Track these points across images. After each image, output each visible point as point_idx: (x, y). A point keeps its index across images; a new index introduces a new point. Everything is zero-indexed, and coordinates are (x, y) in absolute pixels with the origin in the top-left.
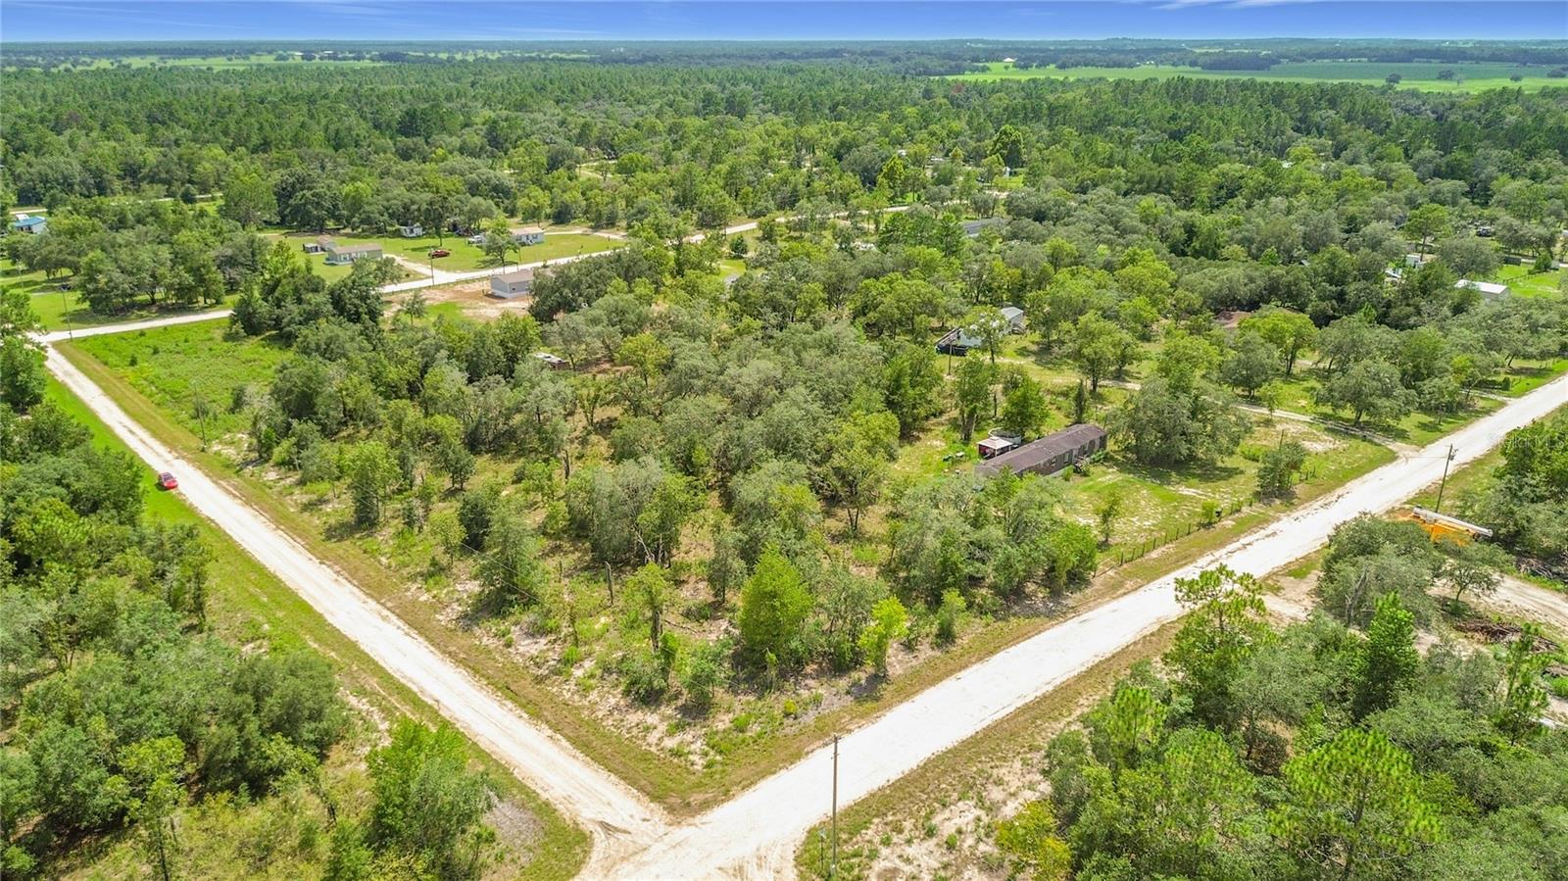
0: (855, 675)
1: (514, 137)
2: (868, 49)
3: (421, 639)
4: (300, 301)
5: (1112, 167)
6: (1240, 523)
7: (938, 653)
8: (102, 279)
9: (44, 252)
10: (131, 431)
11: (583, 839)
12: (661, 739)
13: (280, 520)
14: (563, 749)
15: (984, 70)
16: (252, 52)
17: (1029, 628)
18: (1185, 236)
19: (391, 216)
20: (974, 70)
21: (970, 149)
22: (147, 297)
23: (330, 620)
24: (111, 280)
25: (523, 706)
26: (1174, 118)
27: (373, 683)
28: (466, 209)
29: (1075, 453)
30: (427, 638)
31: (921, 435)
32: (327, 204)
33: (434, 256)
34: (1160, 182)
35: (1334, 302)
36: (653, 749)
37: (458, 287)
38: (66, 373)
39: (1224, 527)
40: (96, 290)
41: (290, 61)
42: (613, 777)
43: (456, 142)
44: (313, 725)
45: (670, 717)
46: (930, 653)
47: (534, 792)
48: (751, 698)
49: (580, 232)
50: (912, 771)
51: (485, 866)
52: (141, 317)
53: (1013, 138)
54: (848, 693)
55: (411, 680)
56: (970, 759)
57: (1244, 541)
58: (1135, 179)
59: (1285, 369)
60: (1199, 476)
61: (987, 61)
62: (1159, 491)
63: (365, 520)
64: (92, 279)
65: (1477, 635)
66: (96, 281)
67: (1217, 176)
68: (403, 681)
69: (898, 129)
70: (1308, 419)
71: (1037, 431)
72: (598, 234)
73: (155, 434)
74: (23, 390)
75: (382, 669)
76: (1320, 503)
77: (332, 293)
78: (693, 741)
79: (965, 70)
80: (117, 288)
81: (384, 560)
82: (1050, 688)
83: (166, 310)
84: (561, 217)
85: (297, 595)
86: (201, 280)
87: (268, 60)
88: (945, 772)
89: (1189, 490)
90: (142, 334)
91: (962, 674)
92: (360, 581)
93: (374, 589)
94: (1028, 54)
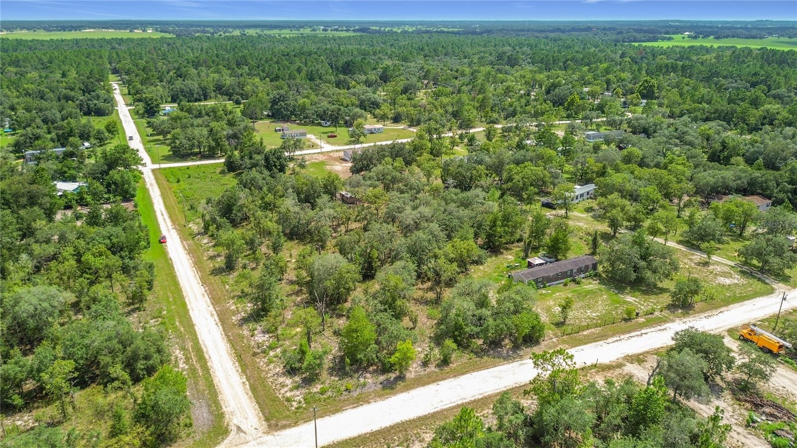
0: (390, 375)
1: (394, 75)
2: (607, 26)
3: (221, 327)
4: (251, 158)
5: (700, 103)
6: (648, 321)
7: (437, 370)
8: (178, 142)
9: (162, 127)
10: (162, 214)
11: (226, 432)
12: (286, 392)
13: (198, 264)
14: (245, 389)
15: (670, 39)
16: (302, 27)
17: (490, 364)
18: (721, 148)
19: (318, 116)
20: (663, 39)
21: (627, 88)
22: (198, 150)
23: (191, 313)
24: (181, 143)
25: (241, 366)
26: (755, 74)
27: (189, 345)
28: (351, 114)
29: (574, 271)
30: (223, 328)
31: (505, 252)
32: (291, 109)
33: (329, 137)
34: (727, 113)
35: (789, 194)
36: (280, 396)
37: (332, 154)
38: (151, 185)
39: (637, 322)
40: (175, 147)
41: (318, 32)
42: (257, 406)
43: (363, 78)
44: (145, 362)
45: (296, 382)
46: (433, 369)
47: (221, 407)
48: (337, 379)
49: (402, 127)
50: (386, 428)
51: (181, 438)
52: (193, 159)
53: (651, 84)
54: (381, 383)
55: (205, 346)
56: (417, 426)
57: (643, 331)
58: (712, 111)
59: (738, 232)
60: (643, 291)
61: (673, 34)
62: (615, 298)
63: (230, 266)
64: (174, 142)
65: (748, 405)
66: (175, 143)
67: (763, 111)
68: (202, 346)
69: (589, 77)
70: (732, 264)
71: (564, 256)
72: (411, 129)
73: (170, 217)
74: (127, 192)
75: (197, 338)
76: (706, 315)
77: (265, 156)
78: (298, 396)
79: (658, 39)
80: (183, 146)
81: (227, 287)
82: (480, 397)
83: (204, 157)
84: (397, 119)
85: (184, 298)
86: (218, 144)
87: (307, 31)
88: (401, 431)
89: (631, 299)
90: (188, 168)
91: (440, 383)
92: (212, 296)
93: (215, 300)
94: (702, 29)
